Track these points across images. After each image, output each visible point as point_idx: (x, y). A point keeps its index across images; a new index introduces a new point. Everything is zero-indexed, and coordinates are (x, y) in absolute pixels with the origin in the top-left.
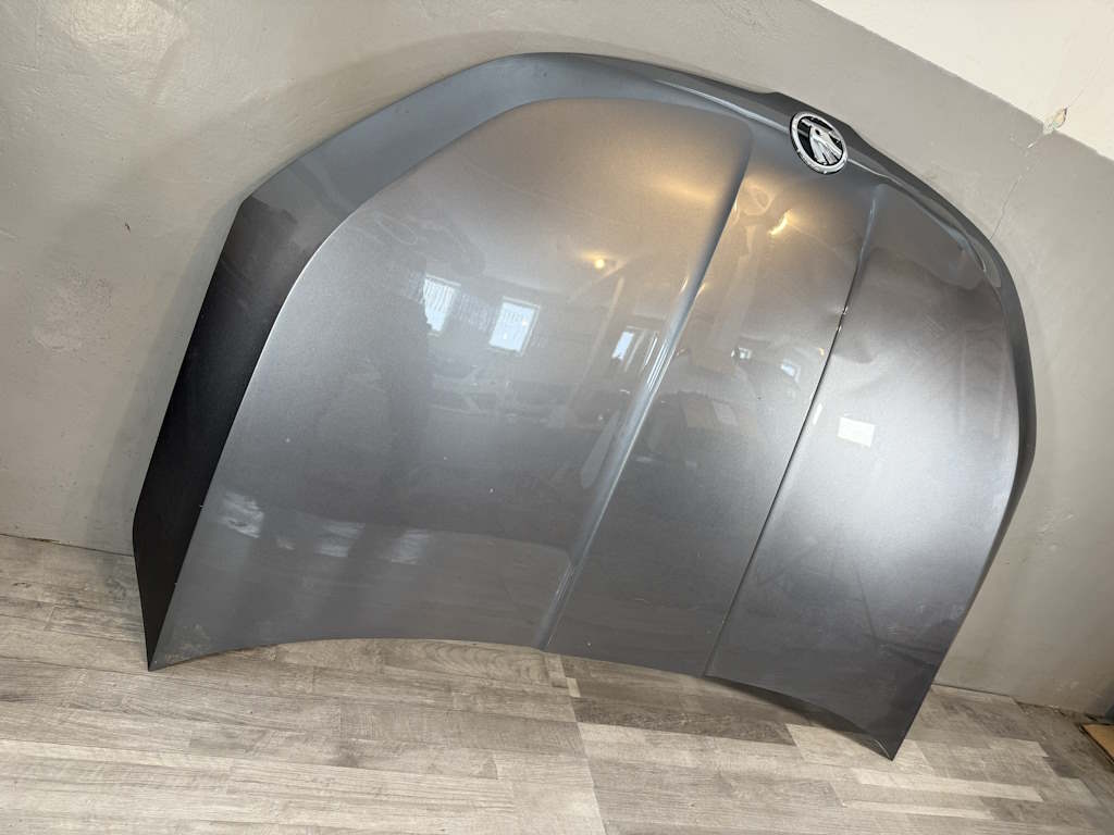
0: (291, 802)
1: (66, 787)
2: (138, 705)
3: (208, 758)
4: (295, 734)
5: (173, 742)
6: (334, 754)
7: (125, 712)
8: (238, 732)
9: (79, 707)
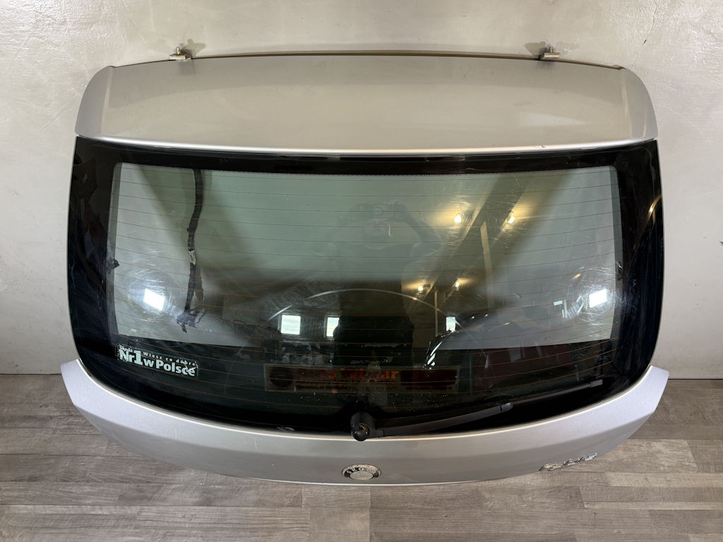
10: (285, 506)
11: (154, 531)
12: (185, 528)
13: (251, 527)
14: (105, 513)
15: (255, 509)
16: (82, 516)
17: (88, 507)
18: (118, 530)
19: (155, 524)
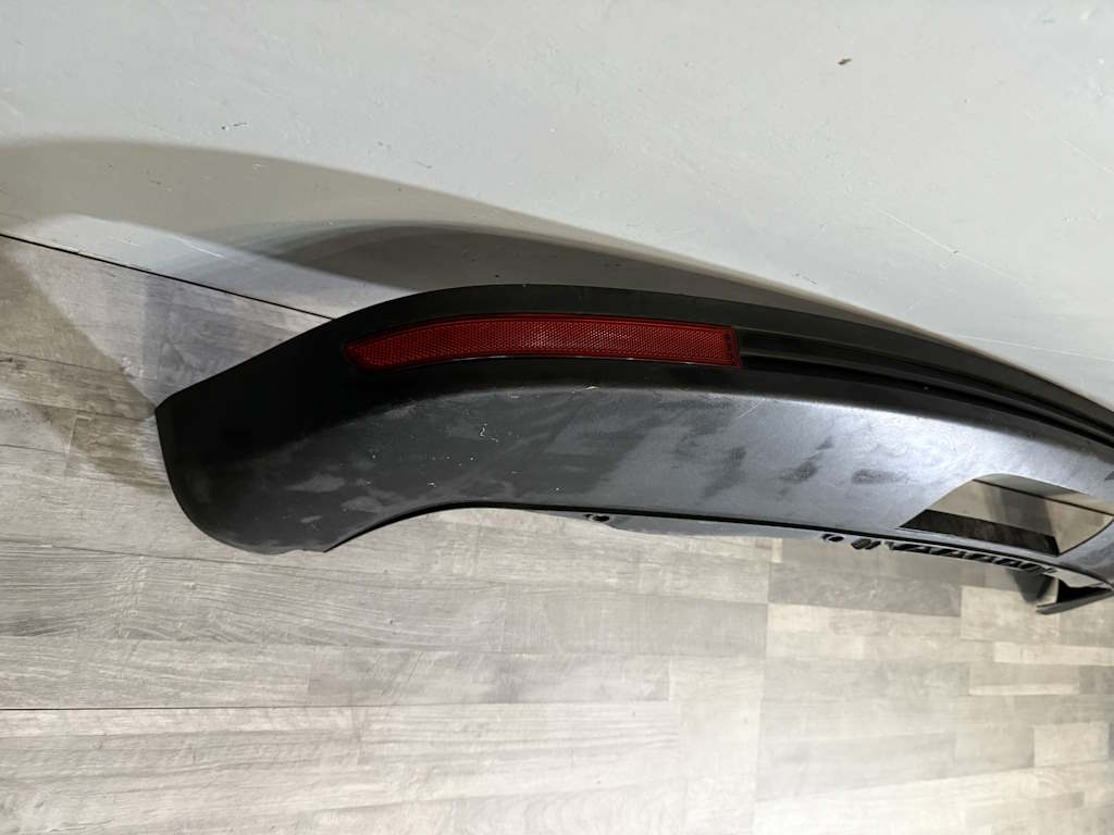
0: (434, 768)
1: (142, 783)
2: (232, 625)
3: (333, 711)
4: (447, 653)
5: (285, 687)
6: (493, 682)
7: (214, 638)
8: (373, 661)
9: (145, 636)
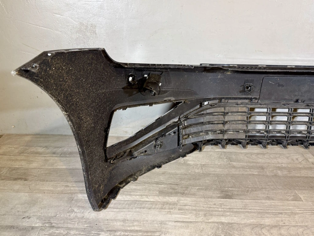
10: (290, 200)
11: (195, 212)
12: (219, 211)
13: (271, 212)
14: (151, 200)
15: (267, 201)
16: (135, 202)
17: (138, 196)
18: (166, 210)
19: (194, 208)
